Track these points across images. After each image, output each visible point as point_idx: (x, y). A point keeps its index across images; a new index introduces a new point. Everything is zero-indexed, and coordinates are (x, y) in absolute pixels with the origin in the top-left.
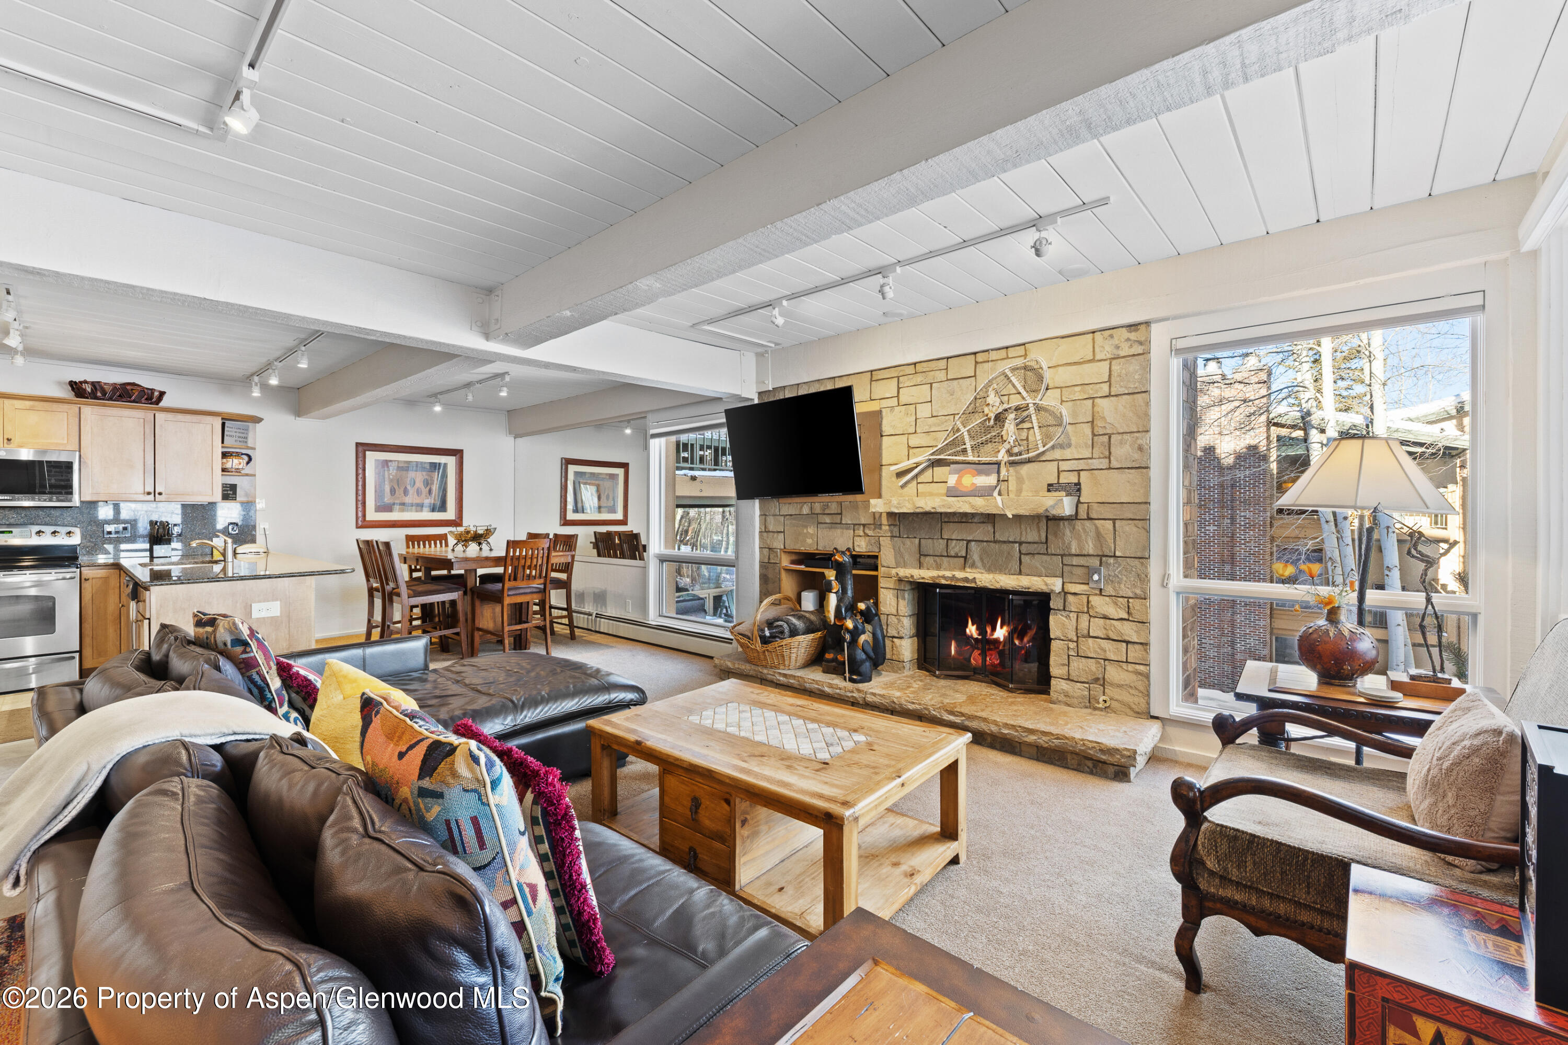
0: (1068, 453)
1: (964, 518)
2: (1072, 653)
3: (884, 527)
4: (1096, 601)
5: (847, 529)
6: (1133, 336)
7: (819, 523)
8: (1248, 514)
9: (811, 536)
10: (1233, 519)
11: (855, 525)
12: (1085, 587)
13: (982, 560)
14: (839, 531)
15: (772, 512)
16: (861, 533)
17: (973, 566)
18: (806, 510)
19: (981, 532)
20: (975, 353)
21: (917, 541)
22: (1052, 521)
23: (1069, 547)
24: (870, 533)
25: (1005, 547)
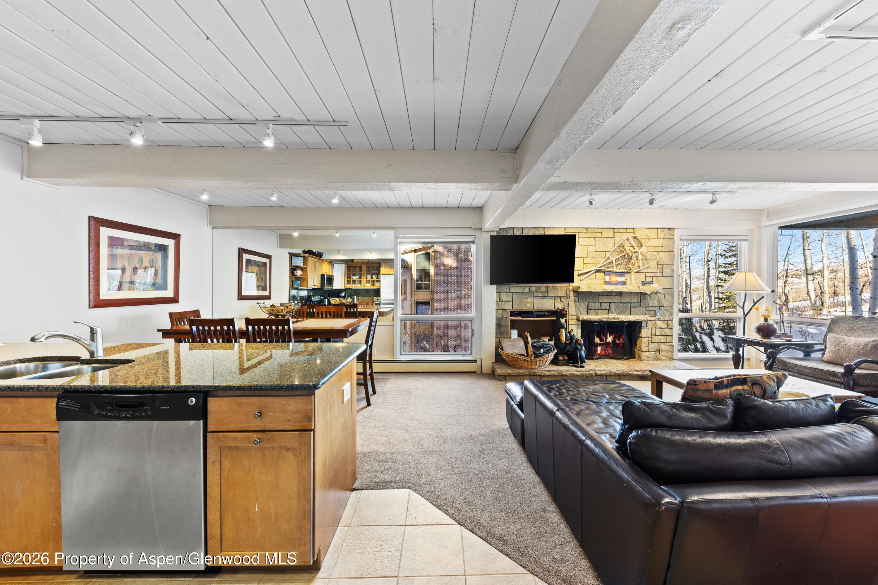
0: (649, 270)
1: (609, 294)
2: (650, 342)
3: (571, 298)
4: (658, 322)
5: (551, 299)
6: (670, 232)
7: (534, 296)
8: (465, 290)
9: (530, 303)
10: (460, 291)
11: (555, 297)
12: (654, 318)
13: (615, 310)
14: (547, 300)
15: (505, 291)
16: (559, 301)
17: (612, 313)
18: (527, 290)
19: (617, 299)
20: (614, 228)
21: (587, 303)
22: (643, 295)
23: (649, 304)
24: (564, 300)
25: (625, 305)
